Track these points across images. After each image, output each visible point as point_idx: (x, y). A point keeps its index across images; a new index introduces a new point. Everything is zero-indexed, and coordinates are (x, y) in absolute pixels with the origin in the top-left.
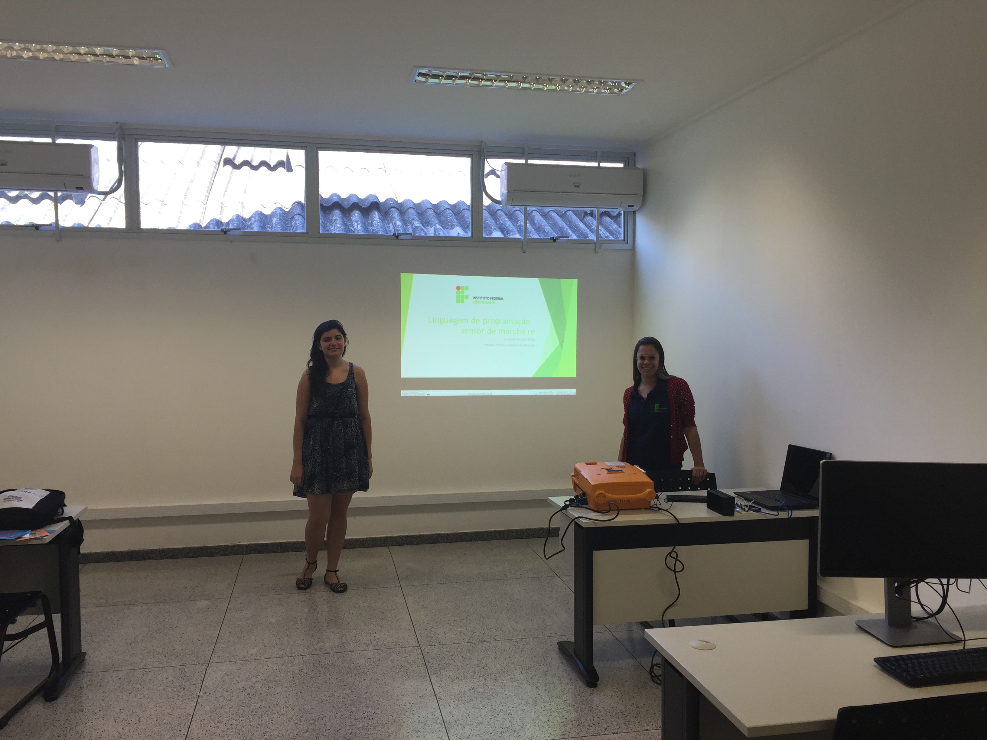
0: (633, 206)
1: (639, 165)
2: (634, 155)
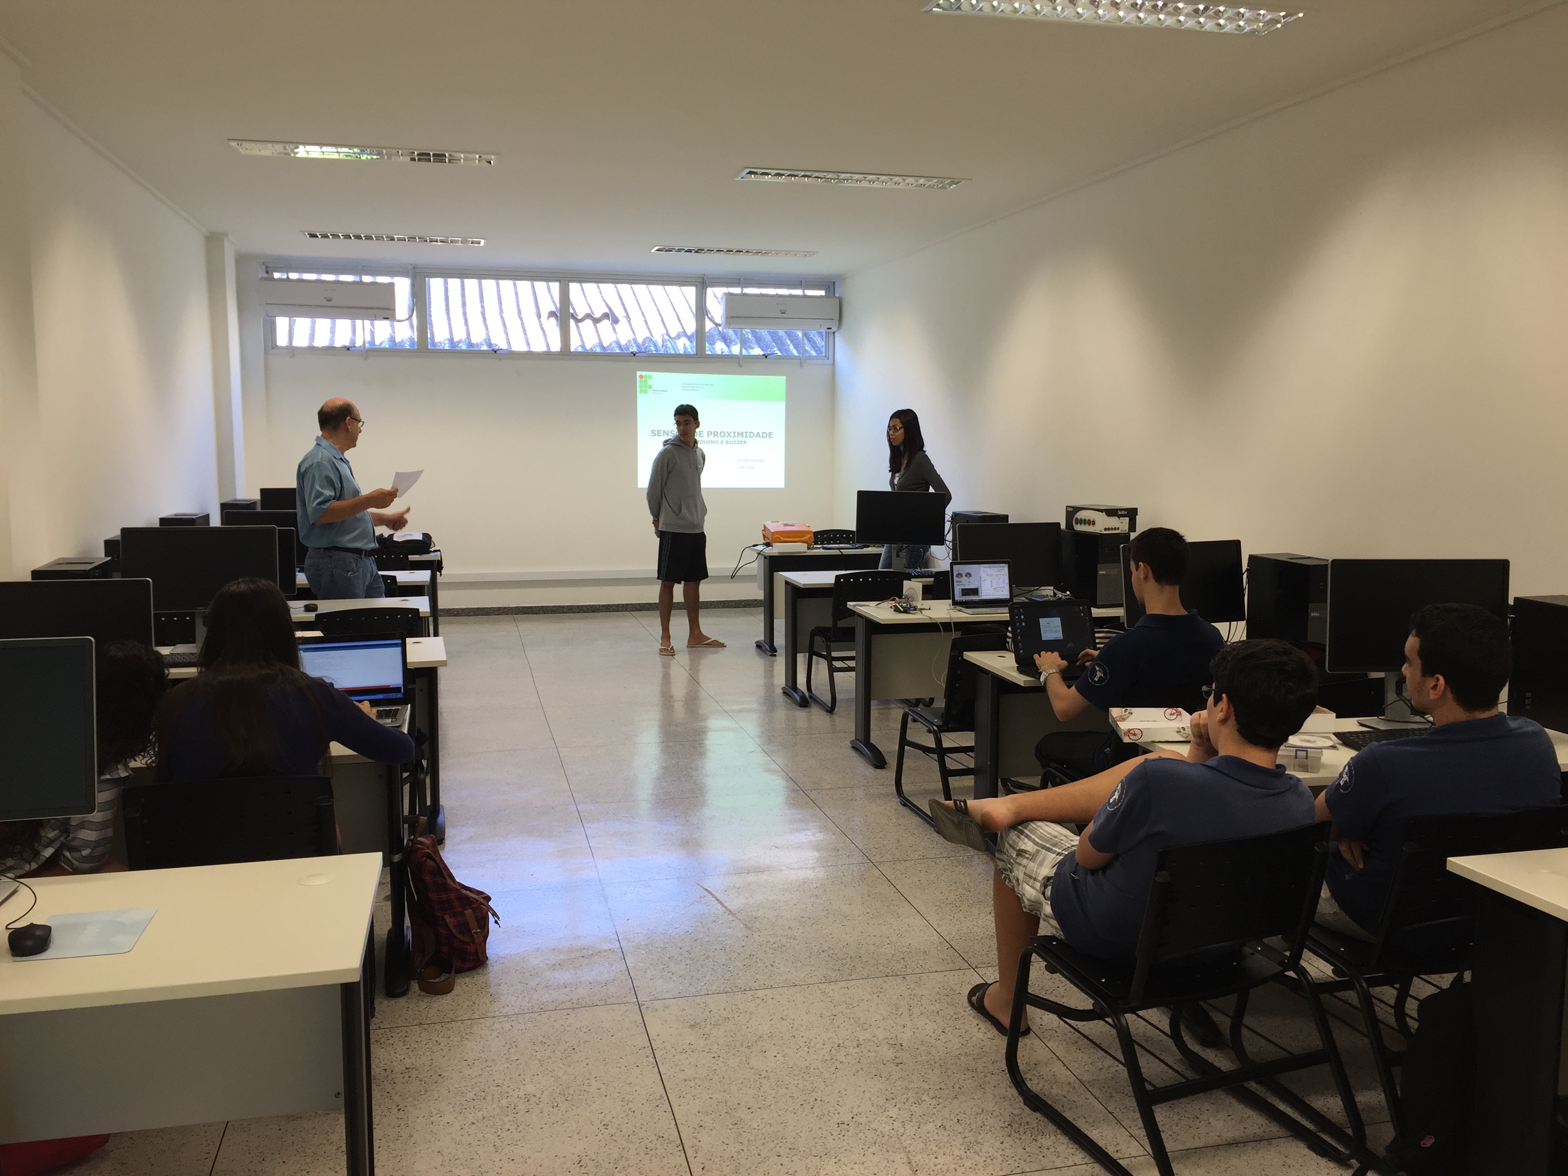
0: (831, 329)
1: (837, 295)
2: (834, 285)
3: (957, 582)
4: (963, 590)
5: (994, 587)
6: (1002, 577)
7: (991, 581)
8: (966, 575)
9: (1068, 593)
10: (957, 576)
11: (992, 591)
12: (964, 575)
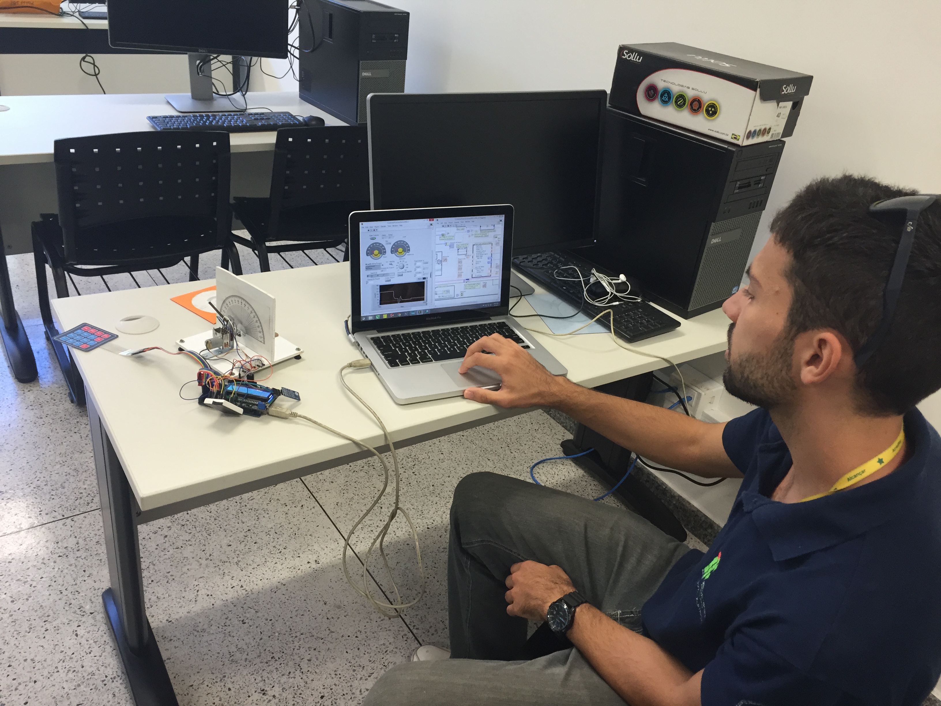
3: (368, 268)
4: (383, 288)
5: (464, 277)
6: (487, 249)
7: (460, 262)
8: (394, 250)
9: (622, 277)
10: (370, 252)
11: (460, 287)
12: (388, 248)
